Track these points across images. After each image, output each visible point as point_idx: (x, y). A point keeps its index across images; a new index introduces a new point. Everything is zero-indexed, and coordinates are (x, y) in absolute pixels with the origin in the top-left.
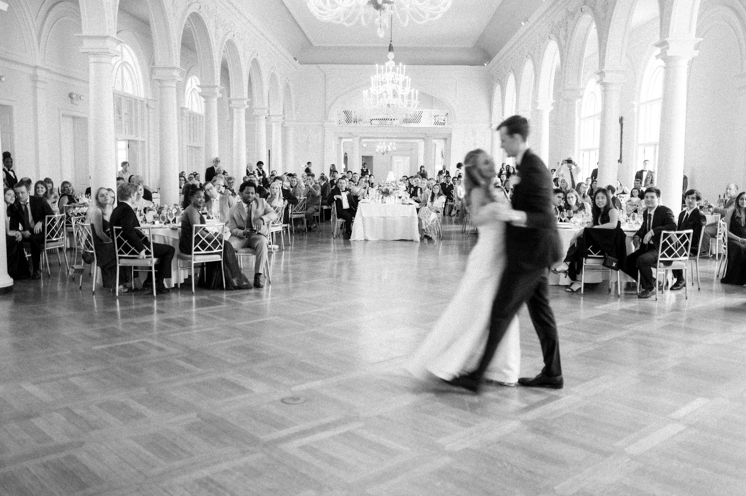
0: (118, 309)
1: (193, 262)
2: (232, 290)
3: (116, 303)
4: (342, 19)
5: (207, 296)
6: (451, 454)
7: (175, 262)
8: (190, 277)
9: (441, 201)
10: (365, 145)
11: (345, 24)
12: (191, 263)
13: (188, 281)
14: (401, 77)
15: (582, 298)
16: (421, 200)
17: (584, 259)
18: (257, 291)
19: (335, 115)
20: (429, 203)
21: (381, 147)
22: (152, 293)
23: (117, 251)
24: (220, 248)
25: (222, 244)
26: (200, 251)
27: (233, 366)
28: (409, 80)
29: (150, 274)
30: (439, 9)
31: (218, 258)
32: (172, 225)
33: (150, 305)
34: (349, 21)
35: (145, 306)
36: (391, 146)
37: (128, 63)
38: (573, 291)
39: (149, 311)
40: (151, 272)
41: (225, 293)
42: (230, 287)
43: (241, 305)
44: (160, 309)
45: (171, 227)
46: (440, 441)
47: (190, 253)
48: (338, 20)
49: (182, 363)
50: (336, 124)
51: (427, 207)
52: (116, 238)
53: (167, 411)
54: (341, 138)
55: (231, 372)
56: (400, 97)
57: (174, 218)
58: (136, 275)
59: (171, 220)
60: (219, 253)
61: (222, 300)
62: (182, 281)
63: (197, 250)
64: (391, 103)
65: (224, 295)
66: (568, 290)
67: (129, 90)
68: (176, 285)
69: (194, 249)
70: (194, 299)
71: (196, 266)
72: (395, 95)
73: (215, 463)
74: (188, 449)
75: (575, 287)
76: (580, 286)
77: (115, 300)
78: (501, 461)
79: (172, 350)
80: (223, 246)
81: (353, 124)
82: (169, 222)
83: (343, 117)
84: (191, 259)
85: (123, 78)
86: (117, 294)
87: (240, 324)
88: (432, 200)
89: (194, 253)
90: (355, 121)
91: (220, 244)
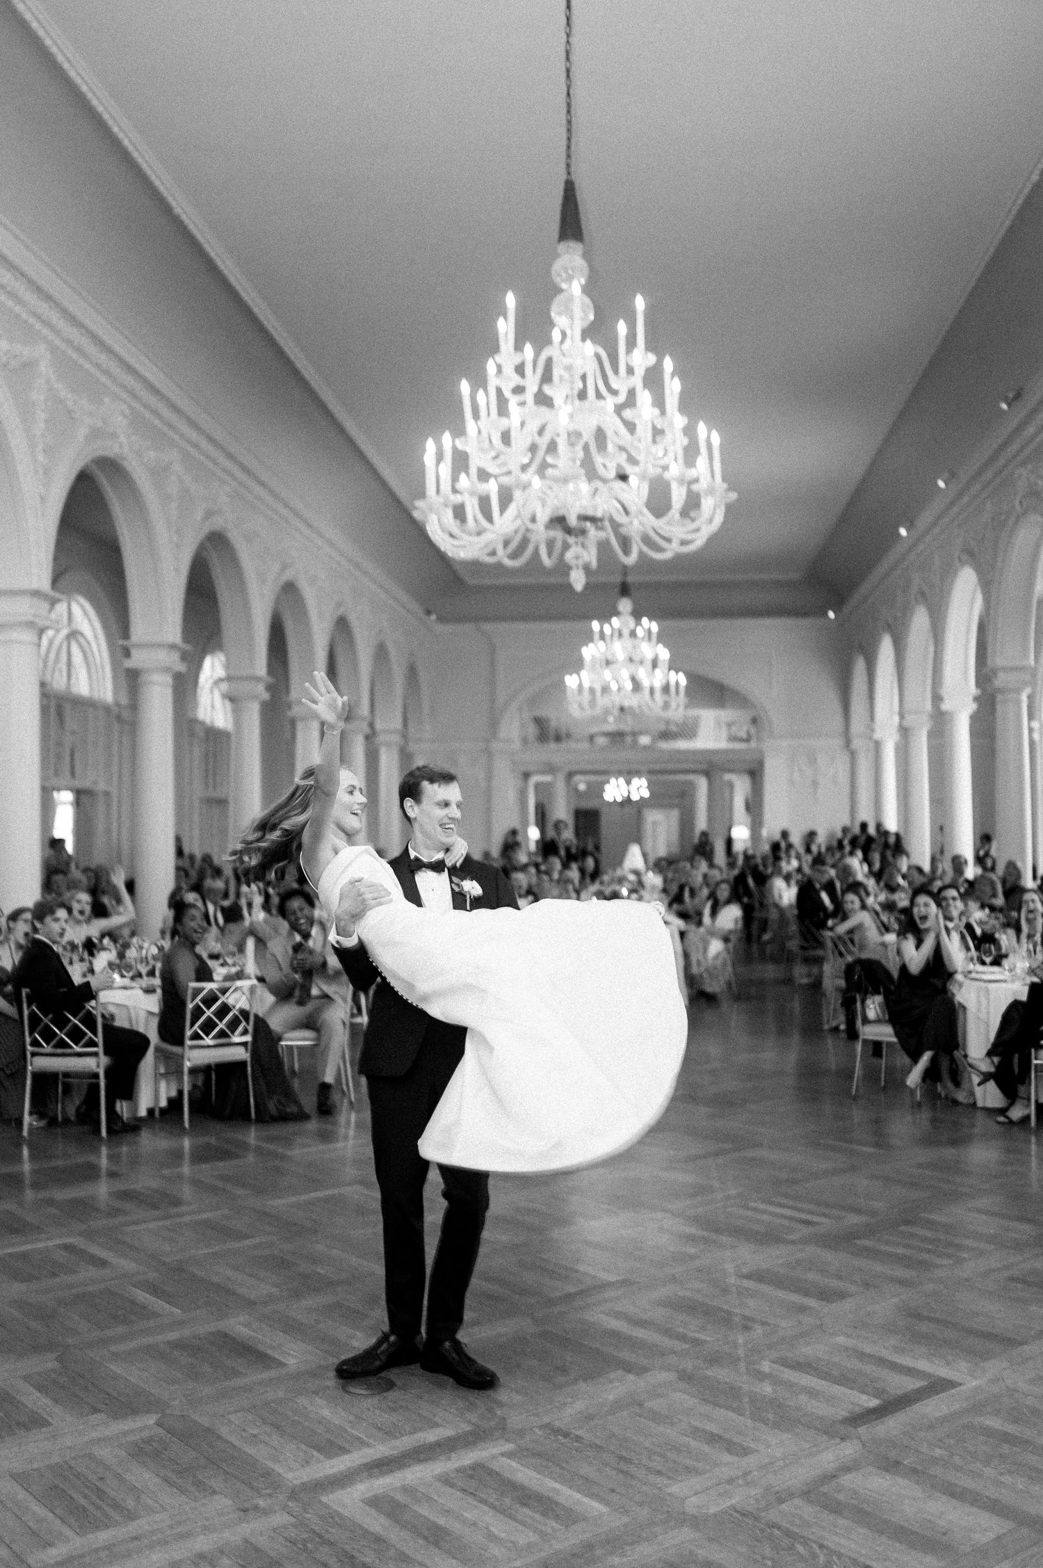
0: (27, 1167)
1: (188, 1064)
2: (267, 1122)
3: (21, 1152)
4: (501, 552)
5: (214, 1136)
6: (696, 1522)
7: (148, 1064)
8: (180, 1092)
9: (731, 916)
10: (582, 787)
11: (508, 563)
12: (181, 1066)
13: (175, 1104)
14: (648, 650)
15: (1033, 1139)
16: (691, 912)
17: (1033, 1051)
18: (323, 1126)
19: (514, 728)
20: (707, 919)
21: (615, 790)
22: (98, 1130)
23: (28, 1040)
24: (245, 1032)
25: (248, 1023)
26: (202, 1038)
27: (250, 1304)
28: (664, 654)
29: (94, 1088)
30: (698, 530)
31: (240, 1054)
32: (146, 982)
33: (92, 1158)
34: (514, 555)
35: (80, 1159)
36: (639, 789)
37: (82, 634)
38: (1011, 1122)
39: (90, 1173)
40: (98, 1085)
41: (253, 1129)
42: (264, 1118)
43: (283, 1157)
44: (114, 1168)
45: (144, 986)
46: (675, 1489)
47: (181, 1043)
48: (493, 553)
49: (142, 1296)
50: (517, 745)
51: (702, 930)
52: (26, 1013)
53: (95, 1410)
54: (526, 776)
55: (243, 1318)
56: (647, 692)
57: (150, 967)
58: (67, 1089)
59: (144, 970)
60: (244, 1044)
61: (245, 1146)
62: (163, 1103)
63: (196, 1036)
64: (626, 703)
65: (252, 1135)
66: (1001, 1119)
67: (82, 687)
68: (151, 1112)
69: (189, 1033)
70: (187, 1143)
71: (193, 1071)
72: (637, 686)
73: (182, 1536)
74: (130, 1503)
75: (1016, 1113)
76: (1026, 1112)
77: (19, 1146)
78: (805, 1541)
79: (127, 1265)
80: (250, 1028)
81: (553, 745)
82: (140, 975)
83: (532, 730)
84: (181, 1057)
85: (69, 663)
86: (25, 1133)
87: (278, 1203)
88: (714, 913)
89: (188, 1043)
90: (558, 738)
91: (244, 1024)
